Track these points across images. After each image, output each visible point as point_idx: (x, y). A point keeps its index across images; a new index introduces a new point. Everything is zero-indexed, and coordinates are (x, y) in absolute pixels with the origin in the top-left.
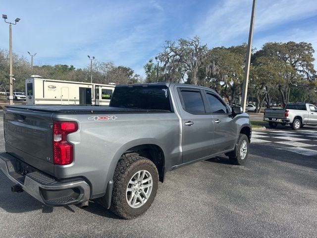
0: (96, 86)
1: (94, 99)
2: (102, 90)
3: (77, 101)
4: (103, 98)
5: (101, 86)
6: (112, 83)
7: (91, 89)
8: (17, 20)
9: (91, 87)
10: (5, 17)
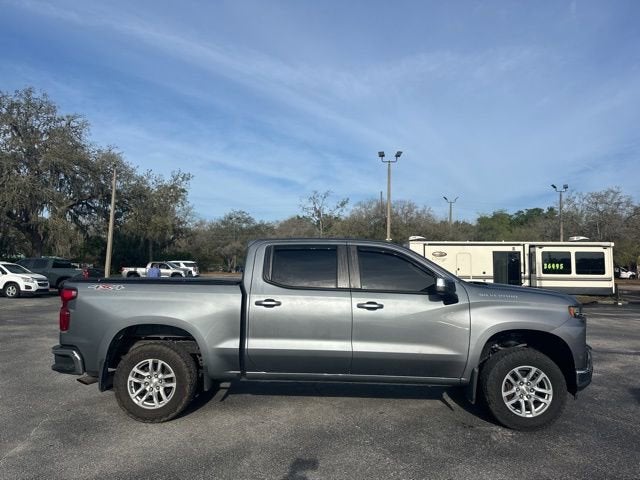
0: (531, 246)
1: (527, 274)
2: (543, 253)
3: (489, 278)
4: (545, 272)
5: (541, 247)
6: (575, 238)
7: (519, 253)
8: (398, 155)
9: (519, 249)
10: (382, 155)
